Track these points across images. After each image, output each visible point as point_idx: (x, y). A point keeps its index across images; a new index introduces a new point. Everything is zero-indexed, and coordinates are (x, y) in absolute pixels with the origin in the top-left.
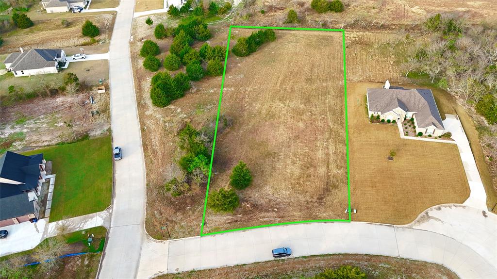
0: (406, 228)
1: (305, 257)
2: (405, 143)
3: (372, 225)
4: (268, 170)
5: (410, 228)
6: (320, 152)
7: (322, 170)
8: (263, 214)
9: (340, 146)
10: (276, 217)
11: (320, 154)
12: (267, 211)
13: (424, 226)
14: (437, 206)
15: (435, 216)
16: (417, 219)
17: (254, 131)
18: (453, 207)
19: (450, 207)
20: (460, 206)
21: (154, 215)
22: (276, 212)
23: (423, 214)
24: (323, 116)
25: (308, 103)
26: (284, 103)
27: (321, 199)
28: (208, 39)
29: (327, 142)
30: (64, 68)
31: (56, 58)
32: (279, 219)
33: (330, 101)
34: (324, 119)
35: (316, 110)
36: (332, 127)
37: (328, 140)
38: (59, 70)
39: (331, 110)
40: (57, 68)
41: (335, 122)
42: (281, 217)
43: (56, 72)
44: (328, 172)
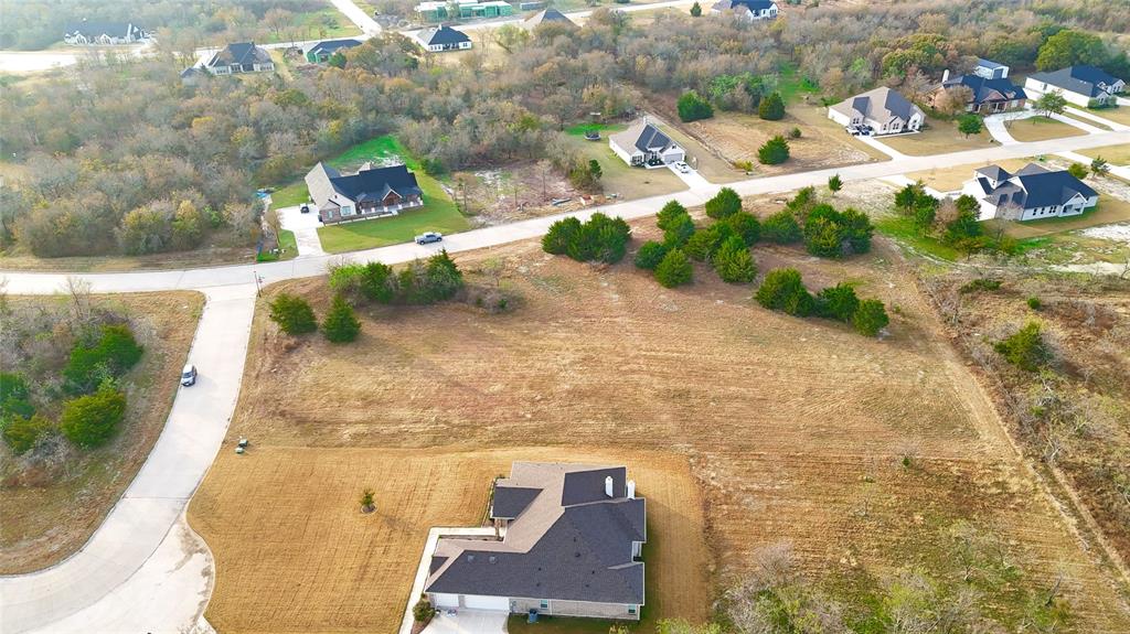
0: (179, 516)
3: (202, 473)
4: (368, 358)
5: (177, 520)
6: (407, 413)
7: (356, 415)
8: (269, 360)
9: (424, 438)
11: (405, 413)
13: (174, 541)
14: (213, 570)
15: (190, 563)
16: (192, 533)
17: (476, 336)
18: (201, 598)
19: (205, 593)
20: (199, 611)
23: (203, 544)
24: (529, 416)
25: (577, 394)
26: (573, 363)
27: (283, 414)
28: (821, 256)
29: (437, 421)
30: (648, 166)
31: (653, 150)
32: (254, 374)
33: (591, 427)
34: (518, 417)
35: (552, 408)
36: (489, 428)
37: (445, 422)
38: (638, 164)
39: (552, 429)
40: (634, 160)
41: (509, 433)
42: (257, 376)
43: (629, 164)
44: (348, 423)
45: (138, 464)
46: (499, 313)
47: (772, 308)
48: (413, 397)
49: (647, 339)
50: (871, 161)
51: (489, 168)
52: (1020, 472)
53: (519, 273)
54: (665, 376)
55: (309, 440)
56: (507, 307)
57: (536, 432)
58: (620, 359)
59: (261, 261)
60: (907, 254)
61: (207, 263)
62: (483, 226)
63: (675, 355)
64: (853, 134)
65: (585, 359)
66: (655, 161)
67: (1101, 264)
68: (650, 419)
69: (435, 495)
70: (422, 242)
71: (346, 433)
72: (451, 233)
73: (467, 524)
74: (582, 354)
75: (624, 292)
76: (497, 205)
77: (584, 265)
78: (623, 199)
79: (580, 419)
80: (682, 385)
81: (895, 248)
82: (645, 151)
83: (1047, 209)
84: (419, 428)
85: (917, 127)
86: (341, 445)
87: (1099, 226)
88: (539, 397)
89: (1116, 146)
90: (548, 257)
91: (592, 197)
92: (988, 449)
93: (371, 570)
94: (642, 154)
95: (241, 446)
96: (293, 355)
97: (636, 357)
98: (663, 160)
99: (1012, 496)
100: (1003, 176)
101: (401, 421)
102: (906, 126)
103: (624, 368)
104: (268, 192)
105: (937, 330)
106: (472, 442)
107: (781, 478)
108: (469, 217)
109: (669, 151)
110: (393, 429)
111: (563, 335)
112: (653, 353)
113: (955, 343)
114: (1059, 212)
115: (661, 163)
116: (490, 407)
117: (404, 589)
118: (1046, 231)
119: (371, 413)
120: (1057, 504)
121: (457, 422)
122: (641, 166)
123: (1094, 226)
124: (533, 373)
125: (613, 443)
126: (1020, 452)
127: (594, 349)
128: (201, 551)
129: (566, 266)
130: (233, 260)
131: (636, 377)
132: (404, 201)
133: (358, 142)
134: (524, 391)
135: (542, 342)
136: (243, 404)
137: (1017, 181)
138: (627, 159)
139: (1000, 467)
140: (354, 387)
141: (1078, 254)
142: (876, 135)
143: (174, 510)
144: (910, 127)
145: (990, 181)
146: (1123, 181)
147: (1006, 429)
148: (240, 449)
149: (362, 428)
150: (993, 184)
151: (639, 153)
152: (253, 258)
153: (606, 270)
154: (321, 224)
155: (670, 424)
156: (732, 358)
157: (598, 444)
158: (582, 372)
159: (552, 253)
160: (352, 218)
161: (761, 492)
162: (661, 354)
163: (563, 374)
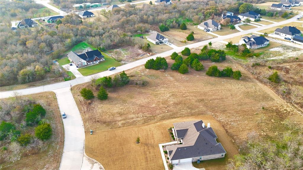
0: (83, 155)
2: (155, 147)
3: (83, 141)
4: (114, 103)
5: (84, 156)
6: (133, 116)
7: (120, 119)
8: (85, 107)
9: (142, 122)
13: (86, 162)
14: (102, 167)
15: (94, 167)
16: (90, 158)
17: (140, 93)
22: (87, 110)
23: (95, 161)
24: (166, 111)
25: (176, 104)
26: (170, 96)
27: (98, 121)
28: (215, 62)
29: (143, 117)
30: (160, 44)
31: (161, 39)
32: (83, 112)
33: (184, 112)
34: (164, 112)
35: (171, 108)
36: (158, 116)
37: (145, 116)
38: (157, 44)
39: (174, 114)
40: (156, 43)
41: (163, 117)
42: (84, 112)
43: (155, 44)
44: (118, 121)
45: (62, 142)
46: (143, 86)
47: (211, 76)
48: (133, 111)
49: (185, 88)
50: (213, 38)
51: (117, 48)
52: (288, 107)
53: (142, 75)
54: (195, 96)
55: (110, 127)
56: (144, 84)
57: (171, 115)
58: (182, 94)
59: (66, 80)
60: (234, 59)
61: (49, 83)
62: (125, 64)
63: (195, 91)
64: (206, 32)
65: (173, 95)
66: (161, 43)
67: (277, 57)
68: (198, 107)
69: (154, 136)
70: (111, 70)
71: (120, 124)
72: (117, 67)
73: (168, 141)
74: (171, 94)
75: (173, 77)
76: (125, 58)
77: (158, 71)
78: (158, 53)
79: (180, 110)
80: (201, 98)
81: (231, 58)
82: (159, 40)
83: (260, 45)
84: (139, 119)
85: (220, 29)
86: (120, 127)
87: (272, 48)
88: (166, 106)
89: (265, 30)
90: (148, 70)
91: (150, 53)
92: (278, 102)
93: (149, 158)
94: (158, 41)
95: (91, 132)
96: (91, 105)
97: (185, 92)
98: (163, 42)
99: (289, 112)
100: (249, 38)
101: (133, 118)
102: (217, 29)
103: (184, 96)
104: (56, 61)
105: (251, 76)
106: (156, 120)
107: (237, 117)
108: (119, 62)
109: (165, 40)
110: (132, 120)
111: (163, 90)
113: (257, 79)
114: (263, 46)
115: (163, 43)
116: (155, 111)
117: (161, 161)
118: (261, 51)
119: (123, 117)
120: (299, 112)
121: (148, 116)
122: (158, 44)
123: (271, 48)
124: (161, 100)
125: (192, 115)
126: (285, 102)
127: (173, 92)
128: (96, 163)
129: (153, 72)
130: (57, 81)
131: (188, 97)
132: (99, 59)
133: (76, 45)
134: (162, 105)
135: (159, 92)
136: (85, 121)
137: (252, 39)
138: (154, 43)
139: (283, 106)
140: (114, 111)
141: (271, 55)
142: (211, 31)
143: (81, 153)
144: (218, 29)
145: (246, 40)
146: (271, 37)
147: (280, 97)
148: (92, 133)
149: (123, 122)
150: (247, 40)
151: (157, 41)
152: (63, 80)
153: (164, 72)
154: (78, 68)
155: (204, 108)
157: (188, 116)
158: (174, 98)
159: (148, 69)
160: (86, 66)
161: (234, 121)
162: (191, 91)
163: (169, 99)
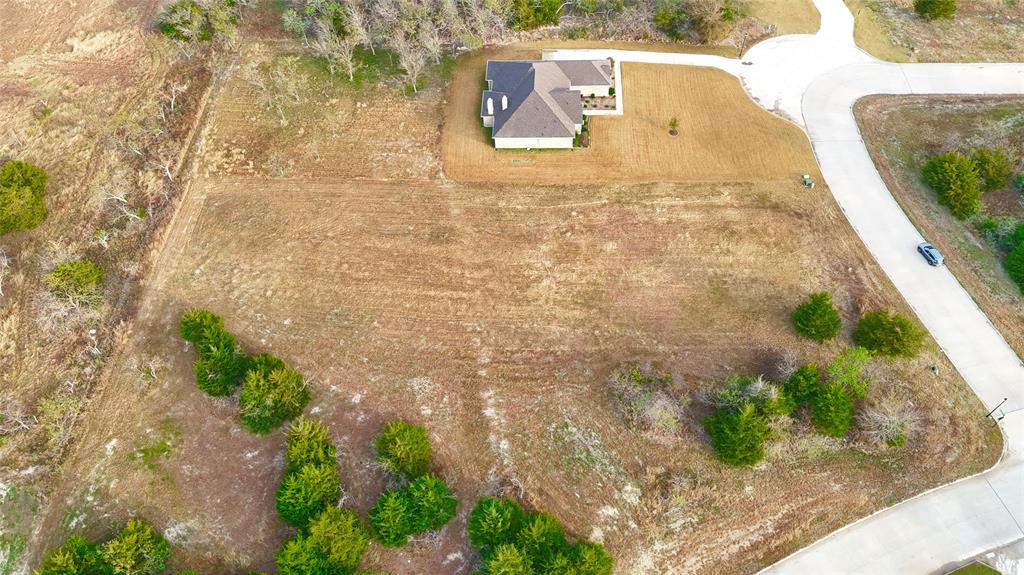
1: (919, 231)
2: (633, 112)
5: (806, 127)
7: (732, 215)
8: (868, 286)
9: (657, 191)
10: (865, 269)
12: (859, 281)
13: (795, 115)
14: (754, 100)
15: (772, 104)
18: (748, 86)
19: (749, 89)
20: (743, 80)
21: (957, 462)
22: (854, 269)
23: (773, 113)
24: (574, 213)
25: (532, 239)
26: (539, 279)
27: (798, 215)
33: (520, 202)
34: (582, 212)
35: (554, 225)
36: (606, 201)
37: (646, 206)
39: (553, 200)
41: (587, 197)
42: (861, 262)
44: (732, 206)
48: (687, 234)
49: (459, 319)
54: (449, 262)
57: (565, 198)
58: (490, 286)
63: (432, 293)
65: (528, 286)
68: (468, 211)
71: (726, 196)
74: (531, 293)
80: (435, 249)
84: (667, 202)
88: (569, 234)
97: (473, 289)
101: (686, 207)
103: (487, 272)
110: (689, 202)
111: (554, 327)
112: (455, 295)
121: (637, 208)
124: (579, 267)
125: (501, 186)
127: (518, 302)
131: (478, 260)
134: (583, 241)
156: (375, 288)
158: (529, 266)
162: (448, 293)
163: (548, 264)
